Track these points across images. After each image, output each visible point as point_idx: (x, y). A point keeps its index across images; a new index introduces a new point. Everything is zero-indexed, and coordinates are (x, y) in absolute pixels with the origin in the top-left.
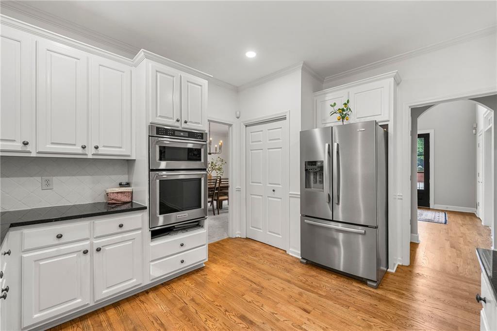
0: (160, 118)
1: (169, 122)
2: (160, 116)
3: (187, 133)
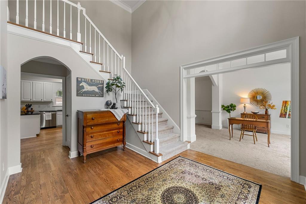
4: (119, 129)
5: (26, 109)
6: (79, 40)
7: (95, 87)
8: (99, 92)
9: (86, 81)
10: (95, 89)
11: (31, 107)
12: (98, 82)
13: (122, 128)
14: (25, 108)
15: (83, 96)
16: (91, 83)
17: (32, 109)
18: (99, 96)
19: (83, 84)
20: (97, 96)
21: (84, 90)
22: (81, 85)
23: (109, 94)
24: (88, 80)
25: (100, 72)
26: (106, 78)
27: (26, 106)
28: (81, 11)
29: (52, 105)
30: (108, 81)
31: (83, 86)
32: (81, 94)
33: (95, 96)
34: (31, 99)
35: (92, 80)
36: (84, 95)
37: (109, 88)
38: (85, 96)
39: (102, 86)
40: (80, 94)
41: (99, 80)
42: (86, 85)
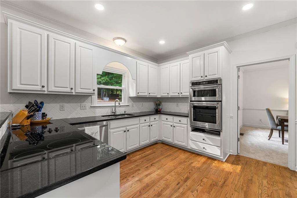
0: (194, 78)
1: (198, 79)
2: (194, 77)
3: (207, 82)
5: (28, 118)
11: (43, 111)
14: (26, 113)
17: (44, 115)
27: (27, 107)
29: (90, 105)
34: (43, 87)
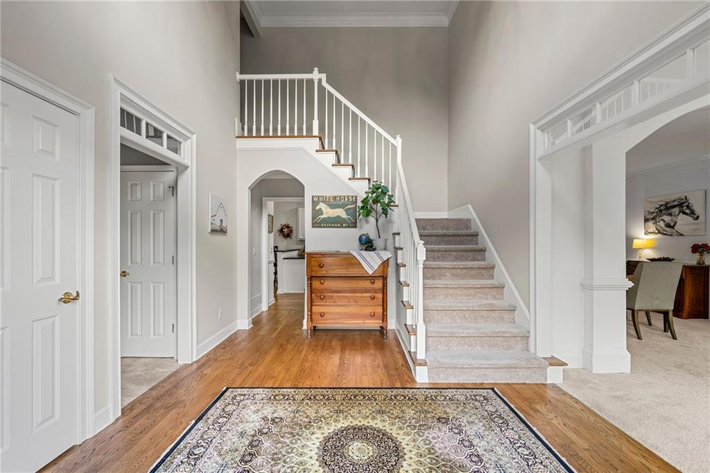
4: (375, 291)
6: (316, 132)
7: (341, 209)
8: (348, 218)
9: (325, 200)
10: (341, 213)
12: (346, 200)
13: (381, 291)
15: (320, 227)
16: (334, 202)
18: (349, 227)
19: (322, 206)
20: (345, 227)
21: (322, 217)
22: (317, 208)
23: (367, 222)
24: (329, 198)
25: (350, 181)
26: (361, 189)
28: (320, 80)
30: (365, 196)
31: (320, 209)
32: (318, 224)
33: (342, 227)
35: (335, 198)
36: (322, 225)
37: (367, 209)
38: (324, 227)
39: (353, 206)
40: (316, 223)
41: (348, 197)
42: (325, 208)
